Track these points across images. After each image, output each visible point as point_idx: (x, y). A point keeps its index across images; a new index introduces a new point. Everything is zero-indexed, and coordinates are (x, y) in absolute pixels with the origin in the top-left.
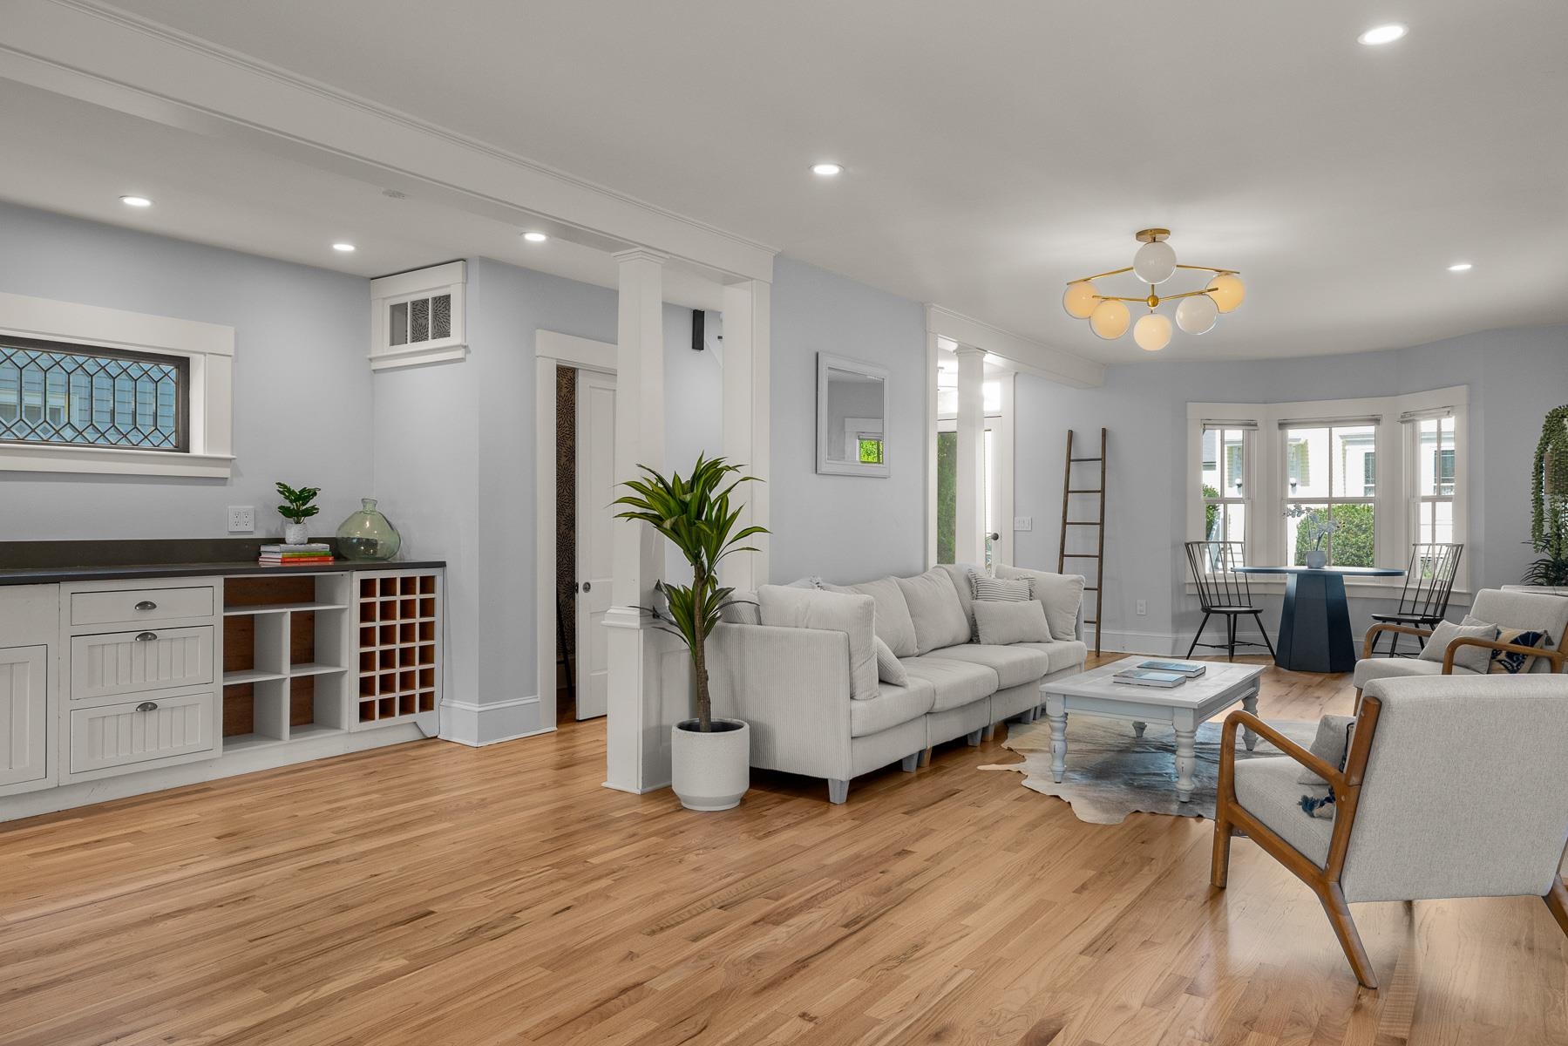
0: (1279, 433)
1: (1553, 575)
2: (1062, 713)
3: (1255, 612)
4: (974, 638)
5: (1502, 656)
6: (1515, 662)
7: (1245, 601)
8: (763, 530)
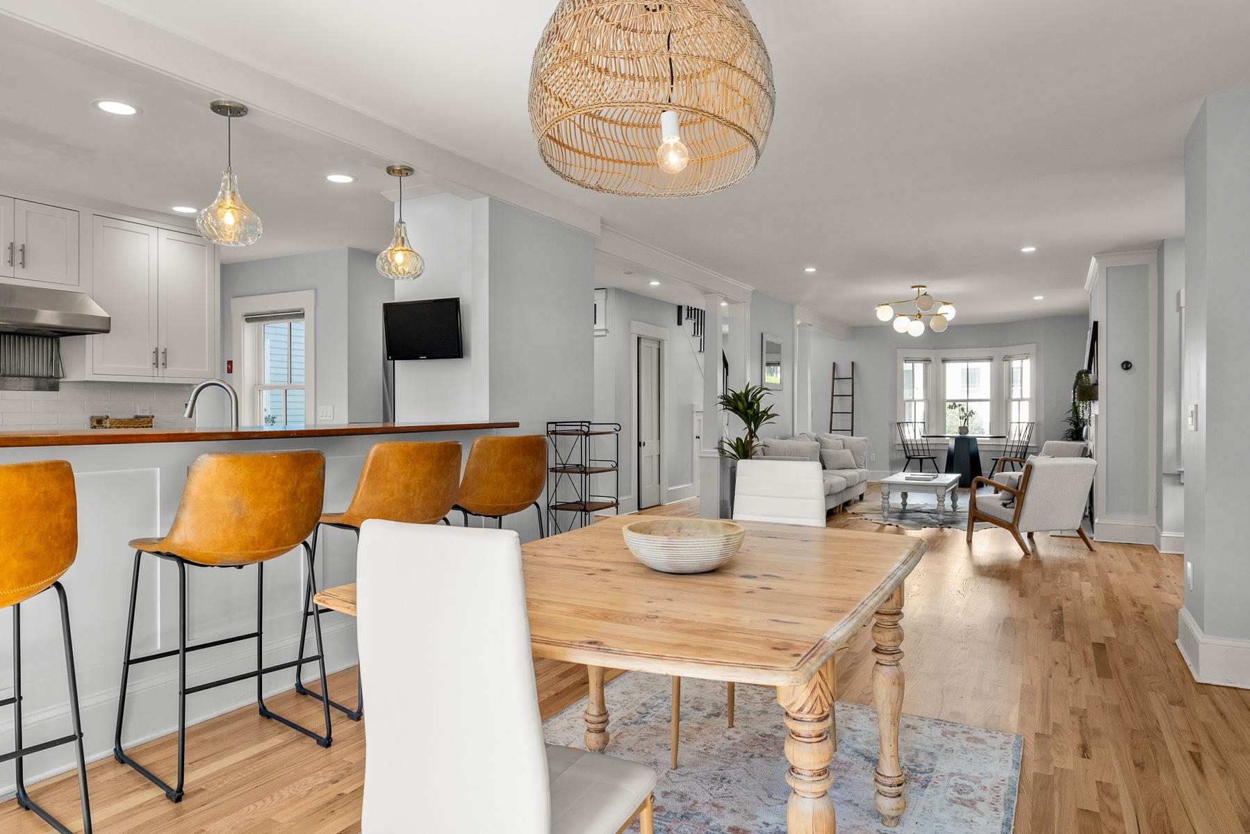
1: (1075, 436)
2: (888, 492)
3: (933, 458)
8: (777, 415)
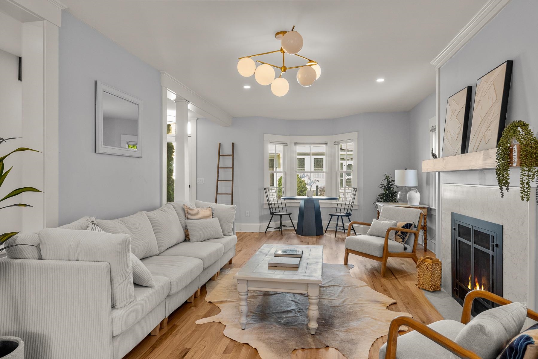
0: (294, 147)
2: (246, 290)
3: (289, 214)
4: (187, 239)
5: (399, 233)
6: (404, 235)
7: (284, 209)
